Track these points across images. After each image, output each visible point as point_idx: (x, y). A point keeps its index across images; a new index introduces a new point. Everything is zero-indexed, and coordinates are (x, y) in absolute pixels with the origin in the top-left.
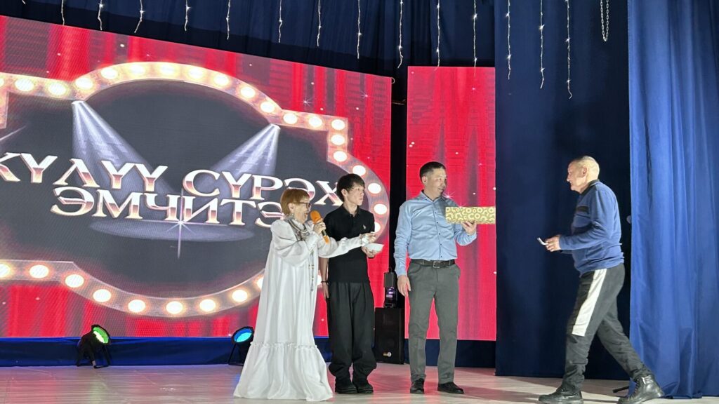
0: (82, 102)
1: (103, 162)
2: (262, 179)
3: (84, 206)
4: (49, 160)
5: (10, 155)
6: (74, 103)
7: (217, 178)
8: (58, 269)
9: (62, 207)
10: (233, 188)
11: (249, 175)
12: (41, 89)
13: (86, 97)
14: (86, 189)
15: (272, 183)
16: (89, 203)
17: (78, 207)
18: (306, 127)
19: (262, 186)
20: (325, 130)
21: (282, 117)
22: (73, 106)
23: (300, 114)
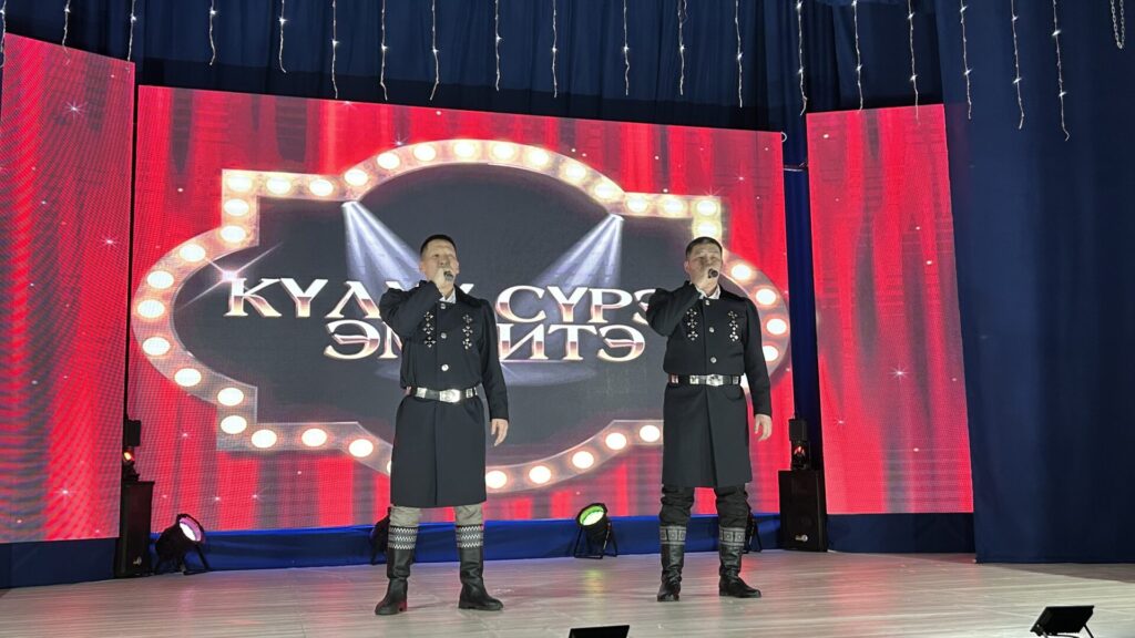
0: (355, 203)
2: (604, 294)
3: (367, 345)
4: (318, 285)
5: (267, 282)
6: (345, 205)
7: (540, 295)
8: (337, 432)
9: (339, 348)
10: (564, 308)
11: (584, 290)
12: (301, 189)
13: (359, 197)
14: (369, 321)
15: (617, 299)
16: (373, 341)
17: (360, 347)
18: (662, 214)
19: (604, 303)
20: (687, 217)
21: (625, 204)
22: (344, 209)
23: (651, 197)
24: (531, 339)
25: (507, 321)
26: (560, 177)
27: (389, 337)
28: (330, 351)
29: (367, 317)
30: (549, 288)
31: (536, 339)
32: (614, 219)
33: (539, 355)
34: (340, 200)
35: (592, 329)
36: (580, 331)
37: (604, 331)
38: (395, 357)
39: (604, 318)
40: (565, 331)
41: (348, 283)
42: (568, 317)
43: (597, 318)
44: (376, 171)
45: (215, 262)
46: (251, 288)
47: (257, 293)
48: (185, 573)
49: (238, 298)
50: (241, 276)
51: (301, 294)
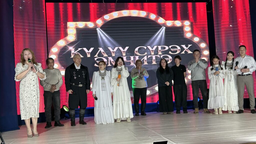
0: (99, 28)
1: (108, 48)
2: (161, 47)
4: (92, 49)
5: (80, 49)
7: (145, 49)
10: (151, 51)
11: (156, 46)
12: (86, 25)
15: (165, 48)
18: (175, 26)
19: (161, 49)
20: (182, 26)
21: (166, 24)
22: (97, 30)
23: (173, 21)
24: (144, 60)
25: (138, 55)
26: (149, 18)
27: (109, 61)
28: (96, 65)
29: (104, 56)
30: (148, 46)
31: (145, 60)
32: (163, 28)
33: (146, 63)
34: (96, 28)
35: (159, 56)
36: (156, 57)
37: (162, 56)
38: (111, 65)
39: (162, 53)
40: (152, 57)
41: (99, 48)
42: (153, 53)
43: (160, 53)
44: (104, 20)
45: (67, 45)
46: (76, 51)
47: (77, 52)
48: (66, 119)
49: (73, 53)
50: (73, 48)
51: (88, 51)
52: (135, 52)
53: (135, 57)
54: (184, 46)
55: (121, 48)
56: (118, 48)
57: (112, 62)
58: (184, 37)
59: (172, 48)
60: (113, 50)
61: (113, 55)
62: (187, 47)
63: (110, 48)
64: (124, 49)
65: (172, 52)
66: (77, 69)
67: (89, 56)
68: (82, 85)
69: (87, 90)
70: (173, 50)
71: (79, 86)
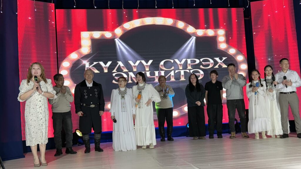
0: (118, 39)
1: (129, 61)
2: (191, 60)
4: (109, 63)
5: (95, 63)
7: (172, 62)
9: (116, 80)
10: (179, 65)
11: (185, 59)
12: (103, 35)
15: (195, 61)
18: (207, 35)
19: (191, 63)
20: (215, 35)
21: (196, 33)
22: (115, 41)
23: (204, 30)
24: (170, 75)
25: (163, 70)
26: (177, 27)
27: (130, 76)
28: (114, 82)
29: (123, 71)
30: (175, 60)
31: (172, 75)
32: (193, 38)
33: (173, 79)
34: (114, 38)
35: (188, 71)
36: (184, 72)
37: (191, 71)
38: (132, 82)
39: (191, 67)
40: (180, 72)
41: (118, 62)
42: (181, 68)
43: (189, 67)
44: (123, 29)
45: (80, 58)
46: (91, 65)
47: (93, 66)
48: (79, 145)
50: (88, 62)
51: (105, 66)
52: (160, 66)
53: (161, 72)
54: (217, 59)
55: (143, 62)
56: (141, 62)
57: (133, 79)
58: (218, 49)
59: (203, 61)
60: (135, 64)
61: (135, 70)
62: (221, 60)
63: (131, 61)
64: (147, 63)
65: (203, 66)
66: (89, 87)
67: (106, 71)
68: (94, 105)
69: (100, 111)
70: (204, 63)
71: (91, 107)
